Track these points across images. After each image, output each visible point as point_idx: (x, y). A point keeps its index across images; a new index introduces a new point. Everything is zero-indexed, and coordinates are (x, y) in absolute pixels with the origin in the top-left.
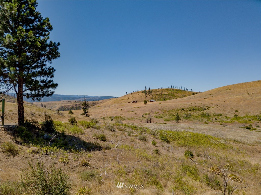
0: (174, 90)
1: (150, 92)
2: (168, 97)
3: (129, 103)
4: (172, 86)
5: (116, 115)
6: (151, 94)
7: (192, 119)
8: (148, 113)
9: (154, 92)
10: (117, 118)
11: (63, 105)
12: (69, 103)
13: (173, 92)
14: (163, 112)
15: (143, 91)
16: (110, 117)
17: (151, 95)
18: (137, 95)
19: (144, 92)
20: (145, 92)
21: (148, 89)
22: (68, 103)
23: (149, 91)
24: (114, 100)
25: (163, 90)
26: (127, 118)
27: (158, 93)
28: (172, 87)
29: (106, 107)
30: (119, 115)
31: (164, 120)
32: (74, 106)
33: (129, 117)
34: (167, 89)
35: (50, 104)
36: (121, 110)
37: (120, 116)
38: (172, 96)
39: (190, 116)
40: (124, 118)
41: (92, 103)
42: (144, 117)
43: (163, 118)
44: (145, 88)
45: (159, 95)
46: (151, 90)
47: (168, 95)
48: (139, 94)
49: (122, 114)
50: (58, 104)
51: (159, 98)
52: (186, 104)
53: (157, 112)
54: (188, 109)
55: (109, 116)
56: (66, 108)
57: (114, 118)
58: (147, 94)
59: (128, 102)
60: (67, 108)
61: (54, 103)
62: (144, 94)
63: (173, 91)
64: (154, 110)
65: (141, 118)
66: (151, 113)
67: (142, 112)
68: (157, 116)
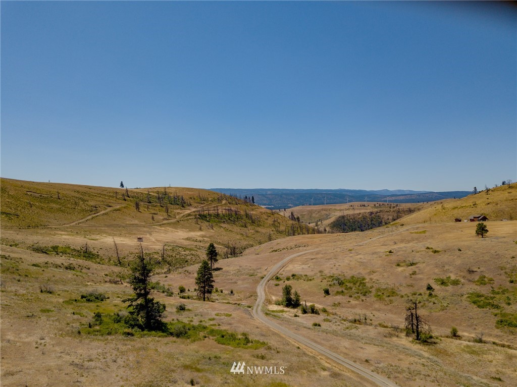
3: (460, 221)
5: (356, 273)
8: (453, 277)
10: (349, 285)
11: (346, 213)
12: (362, 207)
14: (512, 282)
22: (360, 209)
26: (378, 290)
30: (364, 273)
31: (499, 317)
32: (368, 215)
33: (385, 287)
35: (325, 210)
37: (366, 276)
40: (370, 286)
41: (405, 210)
42: (430, 295)
43: (497, 307)
48: (510, 190)
49: (374, 272)
50: (340, 210)
53: (488, 275)
55: (338, 274)
56: (351, 220)
57: (342, 283)
59: (458, 220)
60: (351, 219)
61: (333, 208)
64: (482, 269)
65: (420, 294)
66: (462, 280)
67: (436, 271)
68: (479, 296)
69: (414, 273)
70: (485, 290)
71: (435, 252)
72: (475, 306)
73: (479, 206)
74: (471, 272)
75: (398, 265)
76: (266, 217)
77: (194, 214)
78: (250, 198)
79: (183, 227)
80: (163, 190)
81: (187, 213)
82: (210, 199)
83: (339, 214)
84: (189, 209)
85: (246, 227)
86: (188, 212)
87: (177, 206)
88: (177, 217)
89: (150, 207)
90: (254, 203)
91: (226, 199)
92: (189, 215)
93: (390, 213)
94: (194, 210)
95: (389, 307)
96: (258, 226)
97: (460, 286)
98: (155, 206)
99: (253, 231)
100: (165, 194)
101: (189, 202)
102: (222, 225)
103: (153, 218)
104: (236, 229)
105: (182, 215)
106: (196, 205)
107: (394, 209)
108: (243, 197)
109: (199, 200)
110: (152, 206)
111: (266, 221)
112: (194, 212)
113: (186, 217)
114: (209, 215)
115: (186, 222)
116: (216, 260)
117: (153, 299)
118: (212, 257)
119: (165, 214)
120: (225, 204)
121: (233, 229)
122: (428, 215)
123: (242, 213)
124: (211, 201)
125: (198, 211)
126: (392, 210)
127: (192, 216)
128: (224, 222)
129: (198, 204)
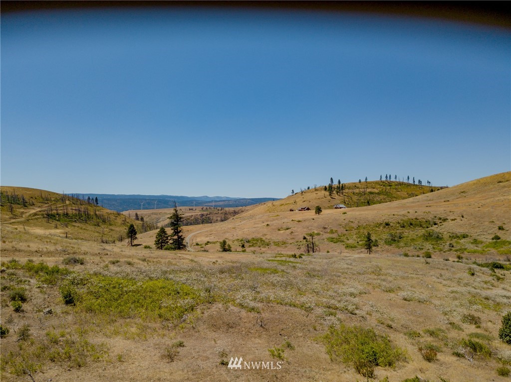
0: (391, 184)
1: (341, 188)
2: (378, 198)
4: (388, 176)
5: (253, 237)
6: (342, 193)
7: (402, 244)
8: (316, 232)
9: (349, 188)
10: (254, 242)
12: (191, 211)
13: (389, 187)
14: (347, 231)
15: (325, 187)
16: (242, 240)
17: (341, 195)
18: (314, 195)
19: (328, 189)
20: (330, 189)
21: (336, 183)
22: (189, 212)
23: (338, 188)
24: (268, 205)
25: (368, 185)
26: (274, 242)
27: (357, 191)
28: (388, 178)
29: (245, 220)
30: (259, 236)
31: (346, 245)
32: (199, 217)
33: (278, 241)
34: (377, 183)
35: (155, 214)
36: (268, 225)
37: (262, 237)
38: (386, 197)
39: (400, 238)
40: (268, 241)
42: (307, 241)
43: (343, 241)
44: (330, 180)
45: (359, 194)
46: (342, 184)
47: (379, 194)
48: (317, 192)
49: (265, 235)
51: (358, 201)
52: (396, 213)
53: (335, 229)
54: (399, 223)
55: (240, 238)
57: (248, 242)
58: (334, 192)
59: (291, 210)
61: (164, 212)
62: (327, 193)
63: (389, 186)
64: (330, 227)
65: (301, 242)
66: (321, 233)
67: (305, 230)
68: (333, 238)
69: (292, 232)
70: (334, 236)
71: (299, 221)
72: (332, 243)
73: (298, 203)
74: (325, 228)
75: (279, 230)
76: (114, 218)
77: (40, 213)
78: (94, 200)
79: (36, 225)
82: (53, 199)
84: (34, 209)
85: (98, 226)
86: (33, 211)
87: (19, 206)
88: (24, 216)
90: (97, 204)
91: (69, 200)
92: (35, 214)
93: (219, 215)
94: (39, 209)
95: (286, 249)
96: (111, 225)
97: (321, 235)
99: (107, 230)
101: (31, 202)
102: (74, 224)
104: (91, 228)
105: (28, 214)
106: (40, 204)
108: (86, 198)
109: (41, 200)
111: (116, 221)
112: (40, 211)
113: (33, 216)
114: (57, 214)
115: (35, 221)
116: (135, 238)
119: (10, 213)
120: (70, 204)
121: (87, 227)
123: (92, 213)
124: (54, 201)
125: (44, 211)
126: (220, 212)
127: (38, 215)
128: (75, 221)
129: (42, 204)
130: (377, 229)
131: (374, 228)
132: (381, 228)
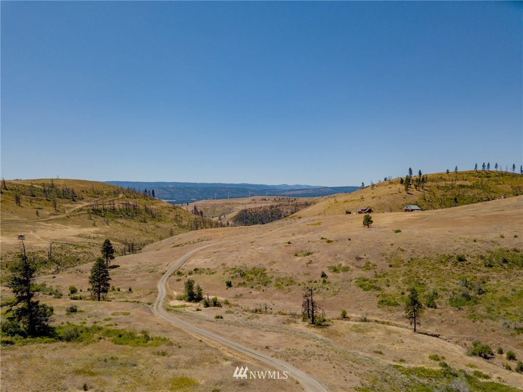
0: (489, 175)
1: (422, 180)
2: (470, 193)
3: (350, 213)
4: (486, 165)
6: (423, 187)
7: (481, 310)
8: (344, 265)
9: (433, 181)
10: (251, 276)
11: (248, 206)
12: (264, 201)
13: (486, 179)
14: (391, 266)
15: (402, 179)
17: (421, 190)
18: (385, 190)
19: (404, 182)
20: (406, 182)
21: (415, 174)
22: (261, 203)
23: (418, 181)
24: (331, 201)
25: (459, 176)
26: (278, 280)
27: (443, 184)
28: (486, 167)
30: (265, 264)
31: (380, 299)
32: (268, 209)
33: (284, 276)
34: (470, 173)
35: (228, 204)
37: (267, 267)
38: (481, 191)
39: (481, 292)
40: (270, 276)
41: (302, 204)
42: (324, 281)
43: (379, 289)
44: (408, 171)
45: (446, 188)
46: (423, 176)
47: (472, 187)
48: (391, 186)
49: (274, 263)
50: (243, 204)
51: (442, 197)
53: (373, 261)
56: (253, 214)
57: (243, 275)
58: (412, 186)
59: (348, 213)
60: (253, 212)
61: (236, 201)
62: (403, 187)
63: (488, 177)
64: (368, 256)
65: (316, 282)
66: (351, 267)
67: (330, 259)
68: (365, 280)
69: (310, 262)
70: (369, 275)
71: (329, 242)
72: (362, 289)
73: (365, 200)
74: (358, 259)
75: (296, 255)
76: (168, 212)
77: (86, 208)
78: (149, 192)
79: (74, 223)
80: (50, 182)
81: (78, 207)
82: (105, 192)
83: (241, 208)
84: (81, 204)
85: (145, 222)
86: (80, 206)
87: (67, 200)
88: (67, 212)
89: (34, 201)
90: (154, 196)
91: (123, 193)
92: (81, 210)
93: (289, 207)
94: (87, 204)
95: (288, 295)
96: (159, 221)
97: (350, 272)
98: (40, 200)
99: (153, 227)
100: (53, 186)
101: (80, 196)
102: (119, 220)
103: (37, 213)
104: (135, 224)
105: (73, 209)
106: (89, 198)
107: (292, 203)
108: (142, 190)
109: (92, 194)
110: (37, 200)
111: (167, 216)
112: (87, 206)
113: (78, 212)
114: (104, 209)
115: (78, 217)
116: (113, 258)
117: (38, 302)
118: (107, 254)
119: (52, 209)
120: (122, 198)
121: (131, 224)
122: (323, 208)
123: (141, 207)
124: (106, 194)
125: (91, 206)
126: (290, 204)
127: (84, 210)
128: (121, 217)
129: (91, 198)
130: (442, 267)
131: (437, 265)
132: (450, 264)
